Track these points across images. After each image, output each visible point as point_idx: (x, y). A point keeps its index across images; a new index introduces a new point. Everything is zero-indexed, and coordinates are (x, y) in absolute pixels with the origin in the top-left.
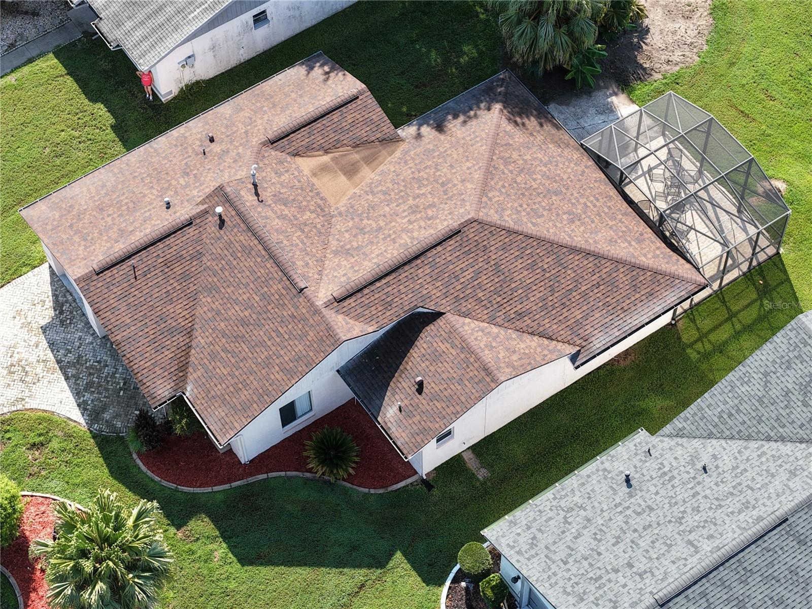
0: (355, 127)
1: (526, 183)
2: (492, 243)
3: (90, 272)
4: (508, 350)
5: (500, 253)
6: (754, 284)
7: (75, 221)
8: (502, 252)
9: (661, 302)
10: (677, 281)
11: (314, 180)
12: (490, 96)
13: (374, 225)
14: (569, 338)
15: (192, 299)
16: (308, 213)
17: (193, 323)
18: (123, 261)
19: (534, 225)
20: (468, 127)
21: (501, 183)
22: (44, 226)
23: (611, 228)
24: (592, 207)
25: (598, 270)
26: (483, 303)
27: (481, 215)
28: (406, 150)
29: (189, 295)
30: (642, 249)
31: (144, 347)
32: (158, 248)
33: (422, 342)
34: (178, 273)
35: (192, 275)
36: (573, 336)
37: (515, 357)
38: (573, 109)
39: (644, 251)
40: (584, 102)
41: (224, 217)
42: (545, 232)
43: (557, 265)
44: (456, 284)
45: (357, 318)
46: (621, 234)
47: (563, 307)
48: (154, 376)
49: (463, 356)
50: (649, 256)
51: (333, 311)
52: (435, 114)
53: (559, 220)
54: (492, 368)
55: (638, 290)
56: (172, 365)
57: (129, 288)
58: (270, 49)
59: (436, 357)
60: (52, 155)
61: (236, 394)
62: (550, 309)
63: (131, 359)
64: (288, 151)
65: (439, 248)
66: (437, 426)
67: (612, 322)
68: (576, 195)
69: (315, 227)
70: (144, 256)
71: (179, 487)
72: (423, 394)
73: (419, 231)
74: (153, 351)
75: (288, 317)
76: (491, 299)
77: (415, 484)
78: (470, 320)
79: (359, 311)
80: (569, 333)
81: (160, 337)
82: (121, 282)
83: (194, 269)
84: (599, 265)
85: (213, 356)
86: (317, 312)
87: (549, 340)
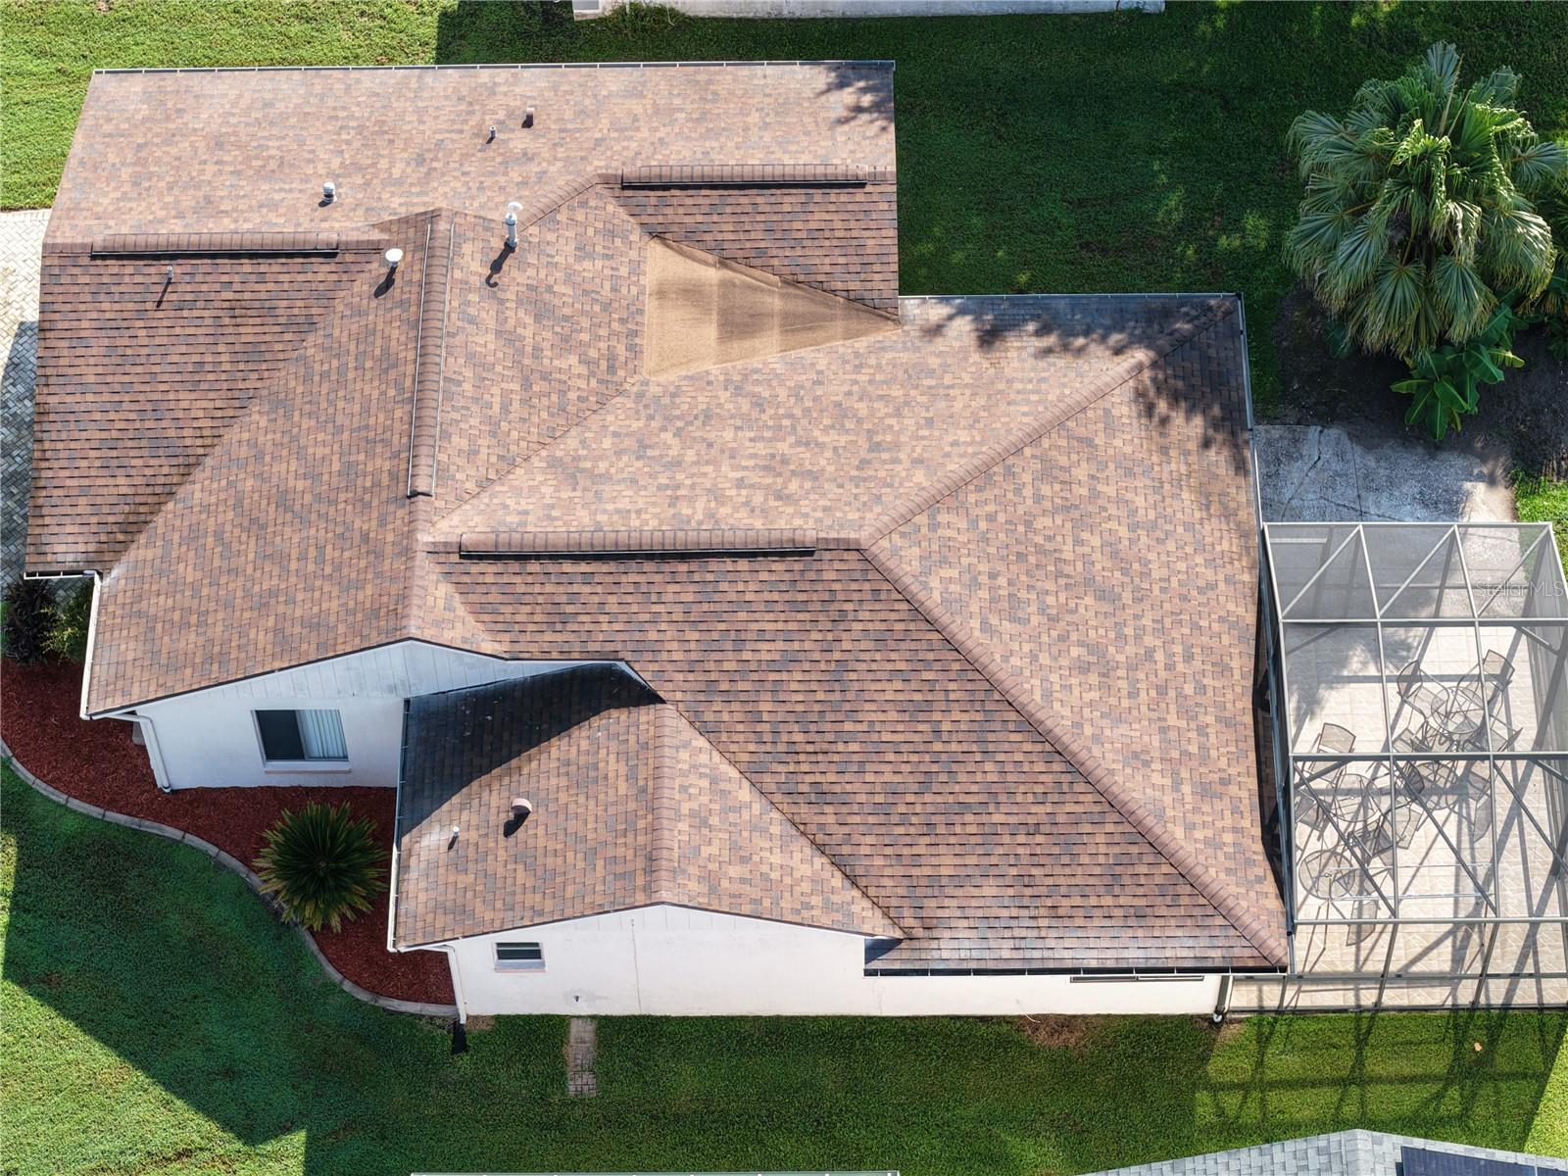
0: (816, 243)
1: (1049, 538)
2: (861, 616)
3: (83, 246)
4: (734, 847)
5: (864, 645)
6: (1459, 1043)
7: (156, 140)
8: (871, 645)
9: (1149, 943)
10: (1219, 921)
11: (650, 305)
12: (1148, 327)
13: (674, 452)
14: (894, 902)
15: (237, 404)
16: (573, 360)
17: (208, 450)
18: (157, 257)
19: (985, 626)
20: (1042, 364)
21: (991, 508)
22: (101, 122)
23: (1163, 730)
24: (1160, 666)
25: (1056, 798)
26: (759, 728)
27: (882, 549)
28: (887, 344)
29: (237, 394)
30: (1196, 810)
31: (87, 445)
32: (238, 269)
33: (584, 733)
34: (244, 339)
35: (268, 356)
36: (906, 902)
37: (734, 871)
38: (1373, 464)
39: (1197, 819)
40: (1409, 463)
41: (397, 277)
42: (997, 657)
43: (974, 737)
44: (730, 655)
45: (478, 610)
46: (1175, 754)
47: (925, 830)
48: (69, 511)
49: (632, 806)
50: (1199, 834)
51: (438, 569)
52: (1013, 305)
53: (1055, 650)
54: (664, 863)
55: (1117, 890)
56: (116, 509)
57: (134, 315)
58: (859, 20)
59: (587, 779)
60: (294, 11)
61: (176, 629)
62: (895, 819)
63: (48, 454)
64: (645, 219)
65: (743, 564)
66: (488, 916)
67: (1014, 923)
68: (1147, 621)
69: (562, 393)
70: (202, 269)
71: (14, 760)
72: (512, 839)
73: (736, 510)
74: (98, 463)
75: (357, 534)
76: (782, 727)
77: (438, 1022)
78: (707, 745)
79: (490, 598)
80: (901, 891)
81: (130, 444)
82: (127, 297)
83: (280, 347)
84: (1065, 787)
85: (194, 535)
86: (407, 553)
87: (847, 883)
